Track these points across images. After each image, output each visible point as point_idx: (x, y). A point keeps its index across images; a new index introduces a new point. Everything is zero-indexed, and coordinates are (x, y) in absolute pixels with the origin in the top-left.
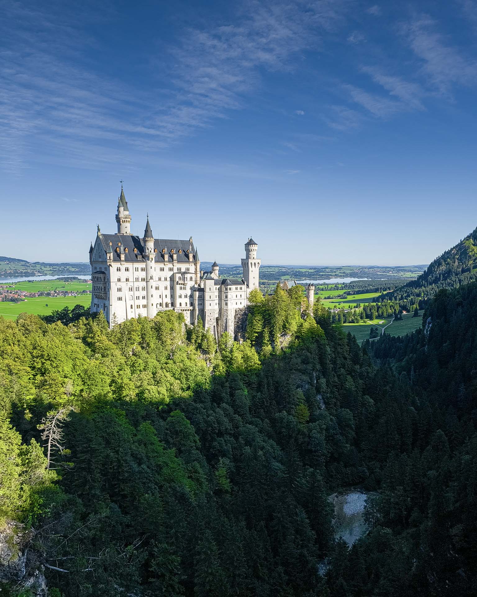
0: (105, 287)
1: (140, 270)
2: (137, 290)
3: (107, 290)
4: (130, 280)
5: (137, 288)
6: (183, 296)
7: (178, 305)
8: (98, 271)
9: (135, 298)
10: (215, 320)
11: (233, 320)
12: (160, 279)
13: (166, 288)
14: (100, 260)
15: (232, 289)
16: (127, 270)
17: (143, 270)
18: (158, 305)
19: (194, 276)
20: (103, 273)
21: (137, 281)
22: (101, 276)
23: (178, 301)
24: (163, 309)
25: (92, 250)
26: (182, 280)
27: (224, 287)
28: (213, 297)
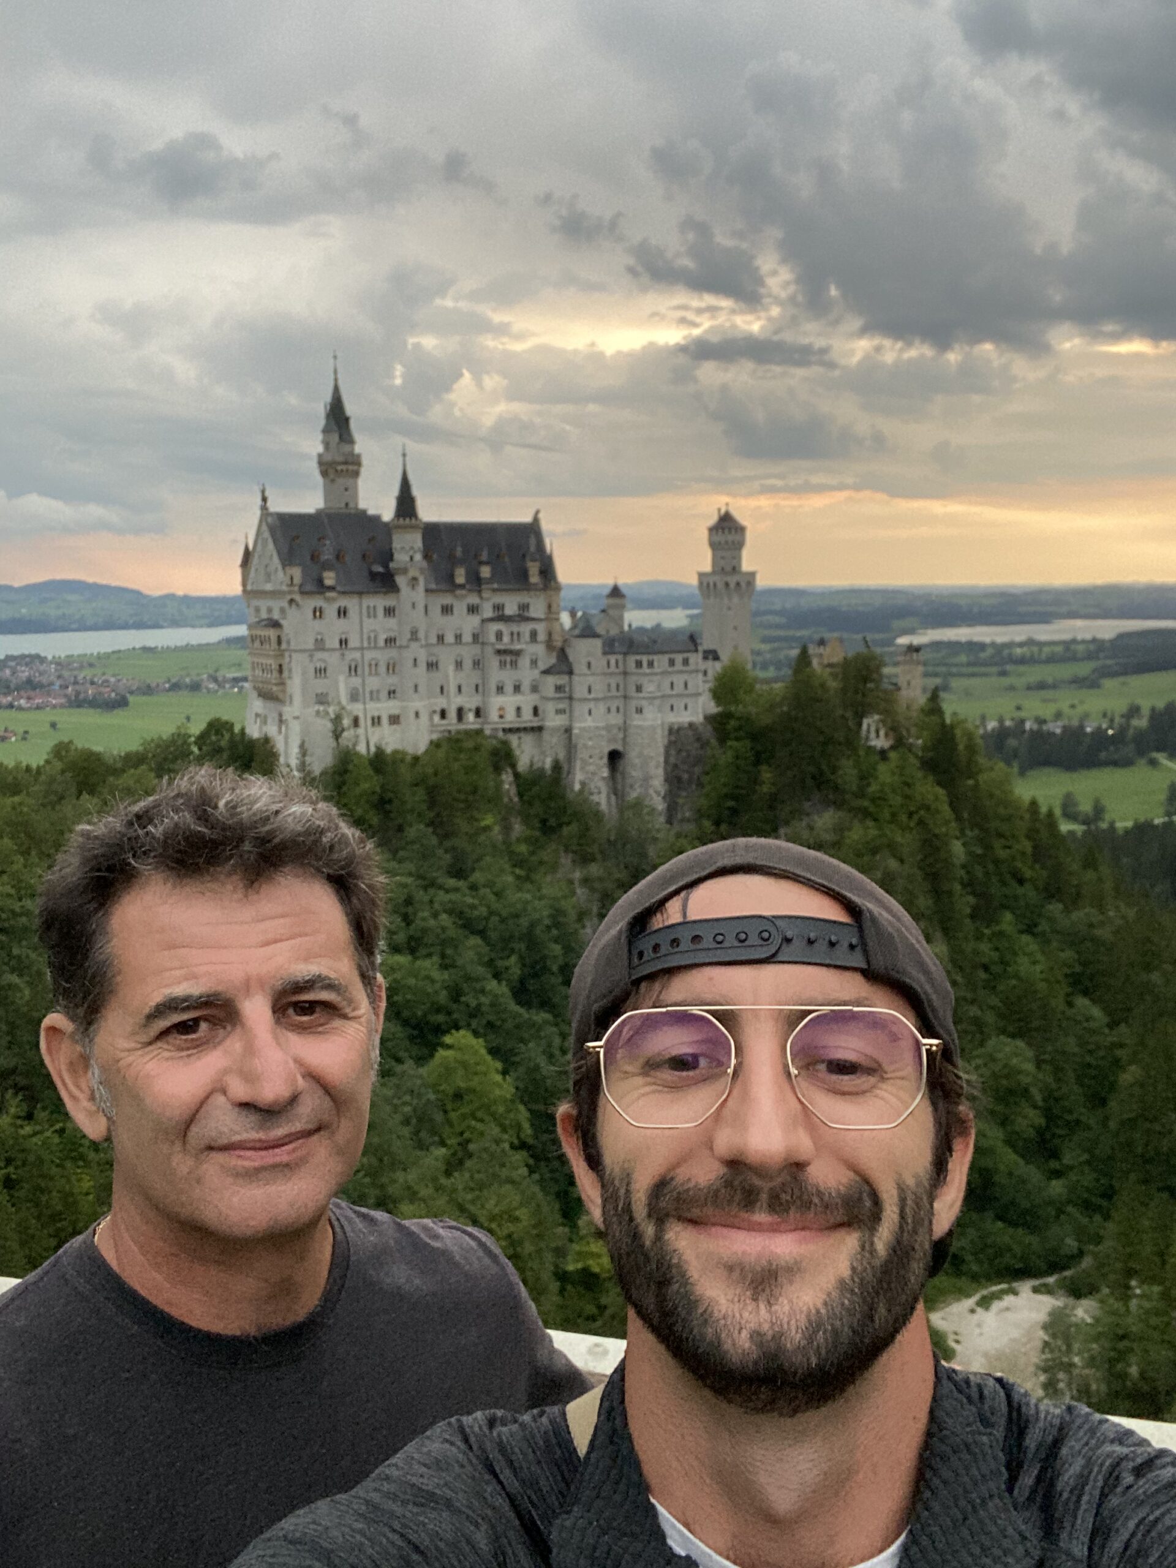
0: (280, 666)
1: (380, 612)
2: (373, 672)
3: (286, 674)
4: (351, 644)
5: (373, 667)
6: (509, 688)
7: (494, 716)
8: (263, 620)
9: (368, 695)
10: (605, 760)
11: (662, 759)
12: (441, 638)
13: (459, 665)
14: (269, 587)
15: (656, 664)
16: (342, 613)
17: (389, 612)
18: (437, 718)
19: (541, 628)
20: (276, 625)
21: (372, 645)
23: (496, 702)
24: (449, 728)
25: (247, 556)
26: (506, 639)
27: (632, 659)
28: (599, 690)
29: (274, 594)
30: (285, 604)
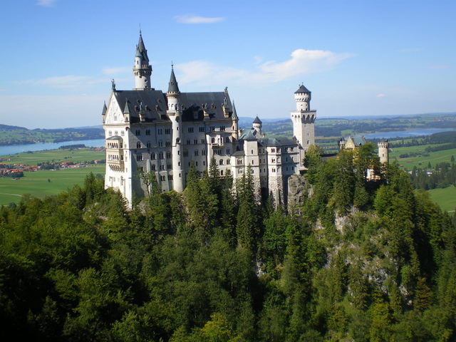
0: (122, 156)
1: (164, 132)
2: (161, 158)
3: (124, 159)
4: (152, 146)
8: (113, 137)
9: (159, 167)
10: (260, 192)
12: (188, 142)
13: (196, 153)
14: (115, 122)
16: (148, 133)
17: (167, 131)
20: (120, 139)
21: (161, 146)
22: (117, 142)
26: (216, 142)
27: (269, 149)
28: (257, 163)
29: (118, 125)
30: (124, 129)
